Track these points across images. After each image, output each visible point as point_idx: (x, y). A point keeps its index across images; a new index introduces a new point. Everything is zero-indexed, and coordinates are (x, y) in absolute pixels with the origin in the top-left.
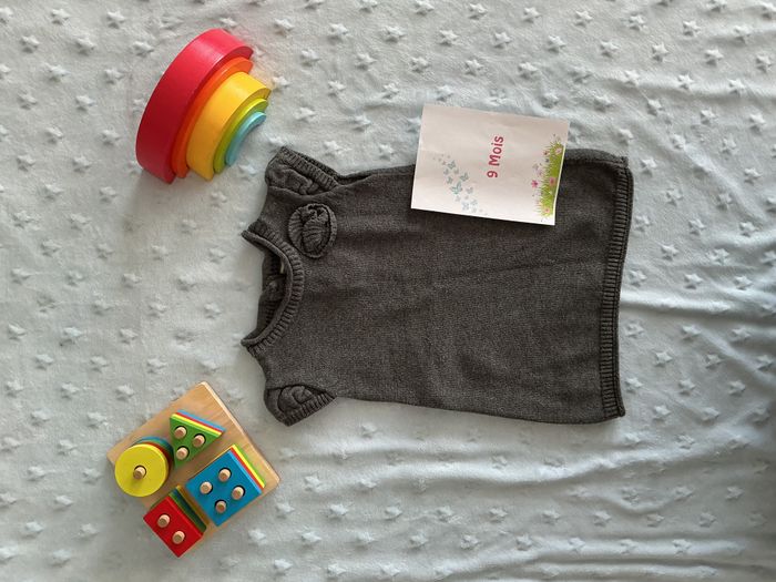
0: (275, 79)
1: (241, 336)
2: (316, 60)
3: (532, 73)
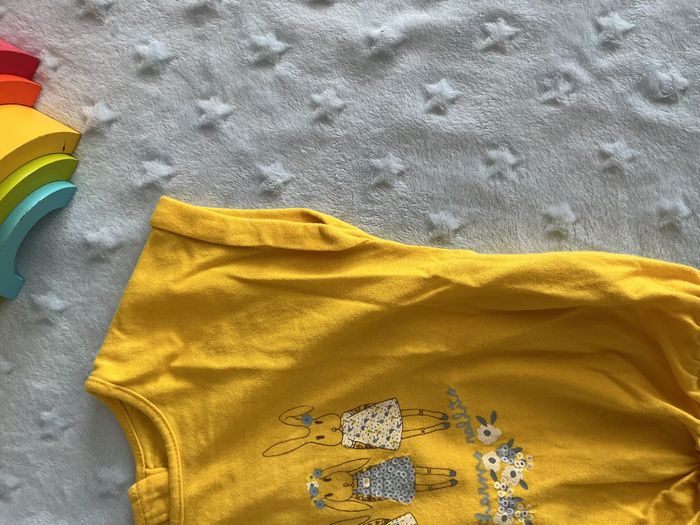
0: (88, 111)
2: (167, 61)
3: (626, 33)
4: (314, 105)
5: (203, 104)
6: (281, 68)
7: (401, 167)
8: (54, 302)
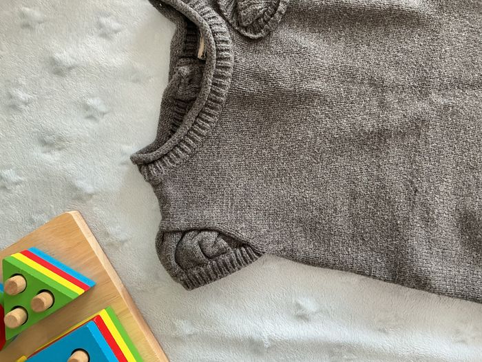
1: (133, 149)
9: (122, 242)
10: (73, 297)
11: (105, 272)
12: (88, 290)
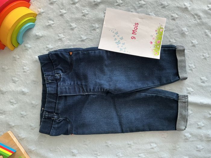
0: (39, 10)
2: (55, 2)
3: (144, 4)
4: (82, 13)
5: (61, 10)
6: (77, 5)
7: (98, 26)
8: (29, 46)
9: (23, 139)
10: (8, 156)
11: (19, 148)
12: (14, 153)
